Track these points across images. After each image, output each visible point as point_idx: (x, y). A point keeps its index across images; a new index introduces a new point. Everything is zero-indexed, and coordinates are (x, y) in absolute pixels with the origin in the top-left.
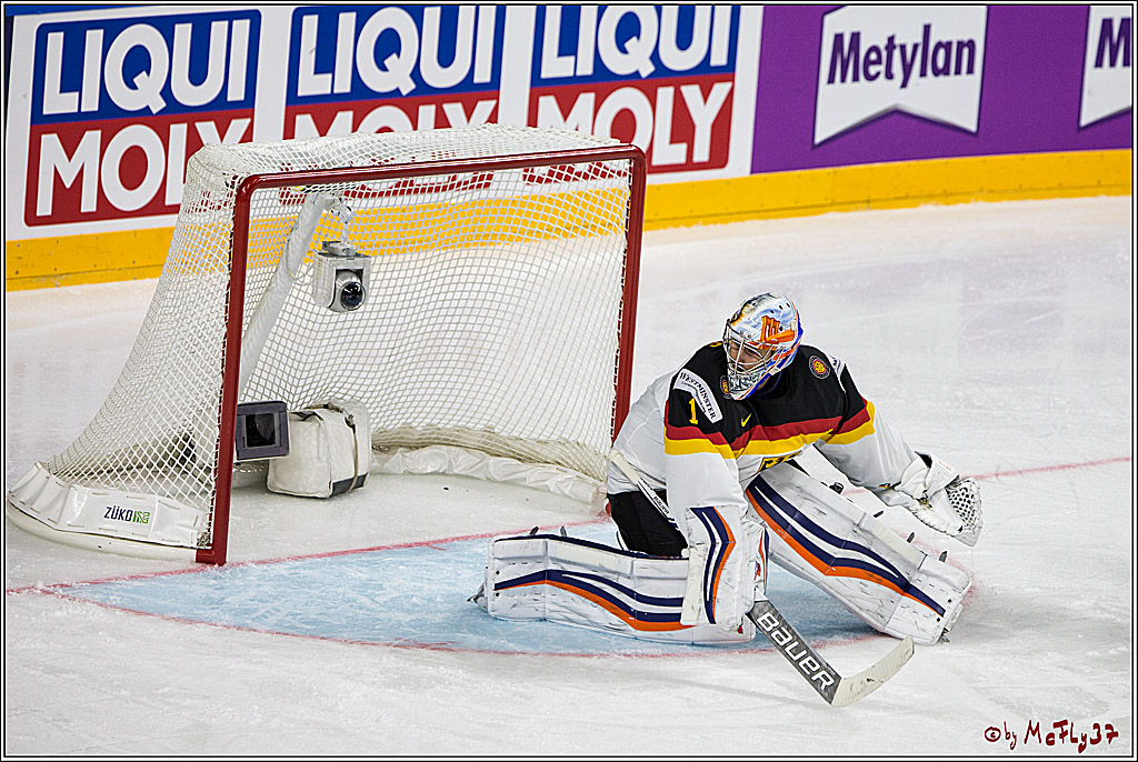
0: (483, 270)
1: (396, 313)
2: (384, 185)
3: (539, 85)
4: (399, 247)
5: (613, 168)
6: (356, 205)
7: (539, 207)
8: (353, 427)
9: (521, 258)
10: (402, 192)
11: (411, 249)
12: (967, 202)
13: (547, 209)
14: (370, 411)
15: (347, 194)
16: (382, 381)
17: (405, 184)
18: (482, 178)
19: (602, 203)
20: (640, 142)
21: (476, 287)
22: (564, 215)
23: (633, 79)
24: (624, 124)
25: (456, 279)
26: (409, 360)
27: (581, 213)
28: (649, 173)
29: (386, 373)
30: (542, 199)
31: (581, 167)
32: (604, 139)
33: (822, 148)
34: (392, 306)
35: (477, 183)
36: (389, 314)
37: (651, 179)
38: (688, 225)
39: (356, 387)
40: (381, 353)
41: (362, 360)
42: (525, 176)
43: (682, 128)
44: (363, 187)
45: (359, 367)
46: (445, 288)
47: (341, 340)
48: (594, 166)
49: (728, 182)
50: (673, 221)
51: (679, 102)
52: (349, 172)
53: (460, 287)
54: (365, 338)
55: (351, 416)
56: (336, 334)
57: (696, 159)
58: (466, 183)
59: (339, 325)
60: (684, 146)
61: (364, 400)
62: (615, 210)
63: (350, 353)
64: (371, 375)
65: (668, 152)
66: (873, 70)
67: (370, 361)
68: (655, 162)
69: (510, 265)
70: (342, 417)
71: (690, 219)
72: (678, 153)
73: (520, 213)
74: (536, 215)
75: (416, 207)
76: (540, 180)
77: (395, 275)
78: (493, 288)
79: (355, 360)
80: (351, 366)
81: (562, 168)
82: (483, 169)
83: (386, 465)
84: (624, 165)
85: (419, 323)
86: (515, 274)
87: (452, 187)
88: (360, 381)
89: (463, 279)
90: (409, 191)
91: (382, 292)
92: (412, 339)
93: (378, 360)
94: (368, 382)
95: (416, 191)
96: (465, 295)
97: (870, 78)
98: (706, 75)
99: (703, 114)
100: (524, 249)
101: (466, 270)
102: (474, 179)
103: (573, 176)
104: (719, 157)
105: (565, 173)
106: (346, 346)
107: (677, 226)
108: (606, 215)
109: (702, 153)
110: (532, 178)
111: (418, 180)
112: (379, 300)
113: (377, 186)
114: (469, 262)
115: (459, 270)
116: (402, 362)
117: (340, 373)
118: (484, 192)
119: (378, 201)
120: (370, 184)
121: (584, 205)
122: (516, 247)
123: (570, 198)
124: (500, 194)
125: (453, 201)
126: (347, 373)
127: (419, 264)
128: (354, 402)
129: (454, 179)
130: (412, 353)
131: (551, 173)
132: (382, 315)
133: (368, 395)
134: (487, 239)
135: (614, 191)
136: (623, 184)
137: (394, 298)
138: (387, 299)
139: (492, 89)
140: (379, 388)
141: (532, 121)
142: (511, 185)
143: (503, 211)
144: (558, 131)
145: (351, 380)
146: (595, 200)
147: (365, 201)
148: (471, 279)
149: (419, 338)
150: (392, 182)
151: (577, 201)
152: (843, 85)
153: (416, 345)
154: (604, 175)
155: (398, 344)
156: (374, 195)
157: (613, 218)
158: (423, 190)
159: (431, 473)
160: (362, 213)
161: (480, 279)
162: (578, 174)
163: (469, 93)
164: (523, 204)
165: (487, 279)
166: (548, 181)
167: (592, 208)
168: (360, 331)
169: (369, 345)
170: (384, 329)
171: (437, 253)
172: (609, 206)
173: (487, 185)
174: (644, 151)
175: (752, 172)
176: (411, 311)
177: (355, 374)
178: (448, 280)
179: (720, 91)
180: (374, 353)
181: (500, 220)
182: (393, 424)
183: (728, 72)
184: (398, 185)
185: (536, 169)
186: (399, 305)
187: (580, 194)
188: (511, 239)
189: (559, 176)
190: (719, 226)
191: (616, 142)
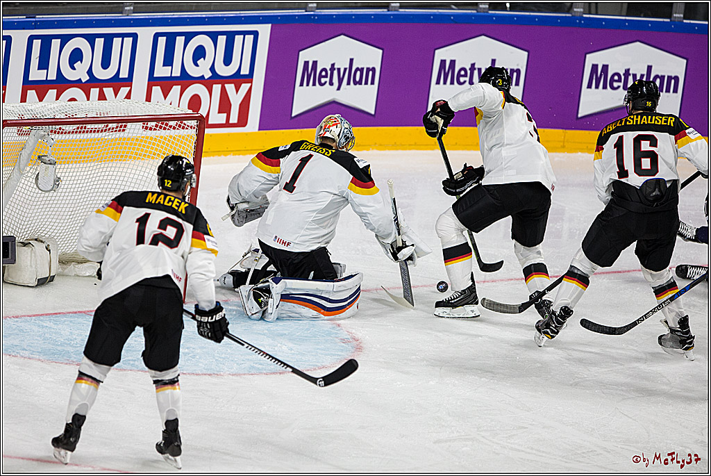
0: (119, 174)
1: (74, 194)
2: (71, 128)
3: (153, 80)
4: (78, 159)
5: (188, 124)
6: (56, 137)
7: (150, 143)
8: (49, 251)
9: (139, 168)
10: (80, 132)
11: (83, 161)
12: (368, 150)
13: (154, 144)
14: (59, 243)
15: (51, 132)
16: (66, 228)
17: (82, 128)
18: (121, 127)
19: (182, 142)
20: (203, 112)
21: (116, 182)
22: (162, 147)
23: (201, 80)
24: (195, 102)
25: (105, 178)
26: (80, 218)
27: (171, 147)
28: (207, 128)
29: (68, 224)
30: (151, 138)
31: (172, 123)
32: (184, 109)
33: (296, 119)
34: (72, 190)
35: (118, 129)
36: (71, 194)
37: (207, 131)
38: (226, 155)
39: (52, 231)
40: (66, 213)
41: (56, 217)
42: (143, 127)
43: (225, 106)
44: (60, 129)
45: (54, 220)
46: (100, 182)
47: (46, 206)
48: (179, 123)
49: (247, 134)
50: (218, 153)
51: (224, 91)
52: (53, 120)
53: (108, 182)
54: (58, 206)
55: (48, 245)
56: (43, 203)
57: (231, 122)
58: (113, 128)
59: (45, 199)
60: (225, 115)
61: (55, 238)
62: (188, 146)
63: (50, 213)
64: (60, 225)
65: (216, 118)
66: (323, 80)
67: (60, 217)
68: (210, 123)
69: (134, 171)
70: (44, 245)
71: (226, 152)
72: (222, 118)
73: (140, 145)
74: (148, 147)
75: (87, 140)
76: (151, 129)
77: (75, 174)
78: (124, 183)
79: (52, 216)
80: (50, 220)
81: (162, 124)
82: (123, 122)
83: (66, 271)
84: (194, 123)
85: (85, 200)
86: (136, 176)
87: (105, 130)
88: (54, 228)
89: (109, 178)
90: (84, 132)
91: (67, 182)
92: (82, 207)
93: (64, 217)
94: (58, 228)
95: (87, 132)
96: (110, 186)
97: (321, 84)
98: (238, 79)
99: (236, 99)
100: (141, 164)
101: (111, 173)
102: (117, 127)
103: (167, 127)
104: (243, 121)
105: (164, 126)
106: (48, 209)
107: (219, 155)
108: (184, 148)
109: (234, 119)
110: (146, 128)
111: (89, 126)
112: (66, 186)
113: (67, 128)
114: (113, 169)
115: (107, 173)
116: (76, 219)
117: (44, 223)
118: (122, 133)
119: (68, 136)
120: (63, 127)
121: (173, 143)
122: (137, 162)
123: (165, 139)
124: (130, 135)
125: (106, 138)
126: (48, 223)
127: (87, 169)
128: (50, 238)
129: (107, 126)
130: (82, 214)
131: (157, 126)
132: (67, 194)
133: (58, 235)
134: (122, 157)
135: (188, 136)
136: (193, 132)
137: (74, 186)
138: (70, 186)
139: (128, 81)
140: (63, 231)
141: (148, 99)
142: (136, 131)
143: (131, 144)
144: (161, 104)
145: (50, 227)
146: (178, 140)
147: (61, 136)
148: (113, 178)
149: (85, 207)
150: (75, 126)
151: (169, 141)
152: (308, 87)
153: (84, 210)
154: (183, 128)
155: (75, 209)
156: (65, 133)
157: (187, 150)
158: (91, 131)
159: (88, 276)
160: (59, 142)
161: (117, 178)
162: (170, 127)
163: (117, 83)
164: (141, 141)
165: (122, 178)
166: (155, 129)
167: (177, 144)
168: (55, 202)
169: (60, 209)
170: (67, 202)
171: (96, 164)
172: (185, 144)
173: (124, 130)
174: (204, 116)
175: (259, 130)
176: (81, 193)
177: (52, 224)
178: (101, 178)
179: (245, 87)
180: (62, 214)
181: (129, 148)
182: (70, 249)
183: (249, 78)
184: (78, 128)
185: (149, 123)
186: (76, 190)
187: (171, 137)
188: (134, 158)
189: (161, 127)
190: (241, 156)
191: (191, 111)
